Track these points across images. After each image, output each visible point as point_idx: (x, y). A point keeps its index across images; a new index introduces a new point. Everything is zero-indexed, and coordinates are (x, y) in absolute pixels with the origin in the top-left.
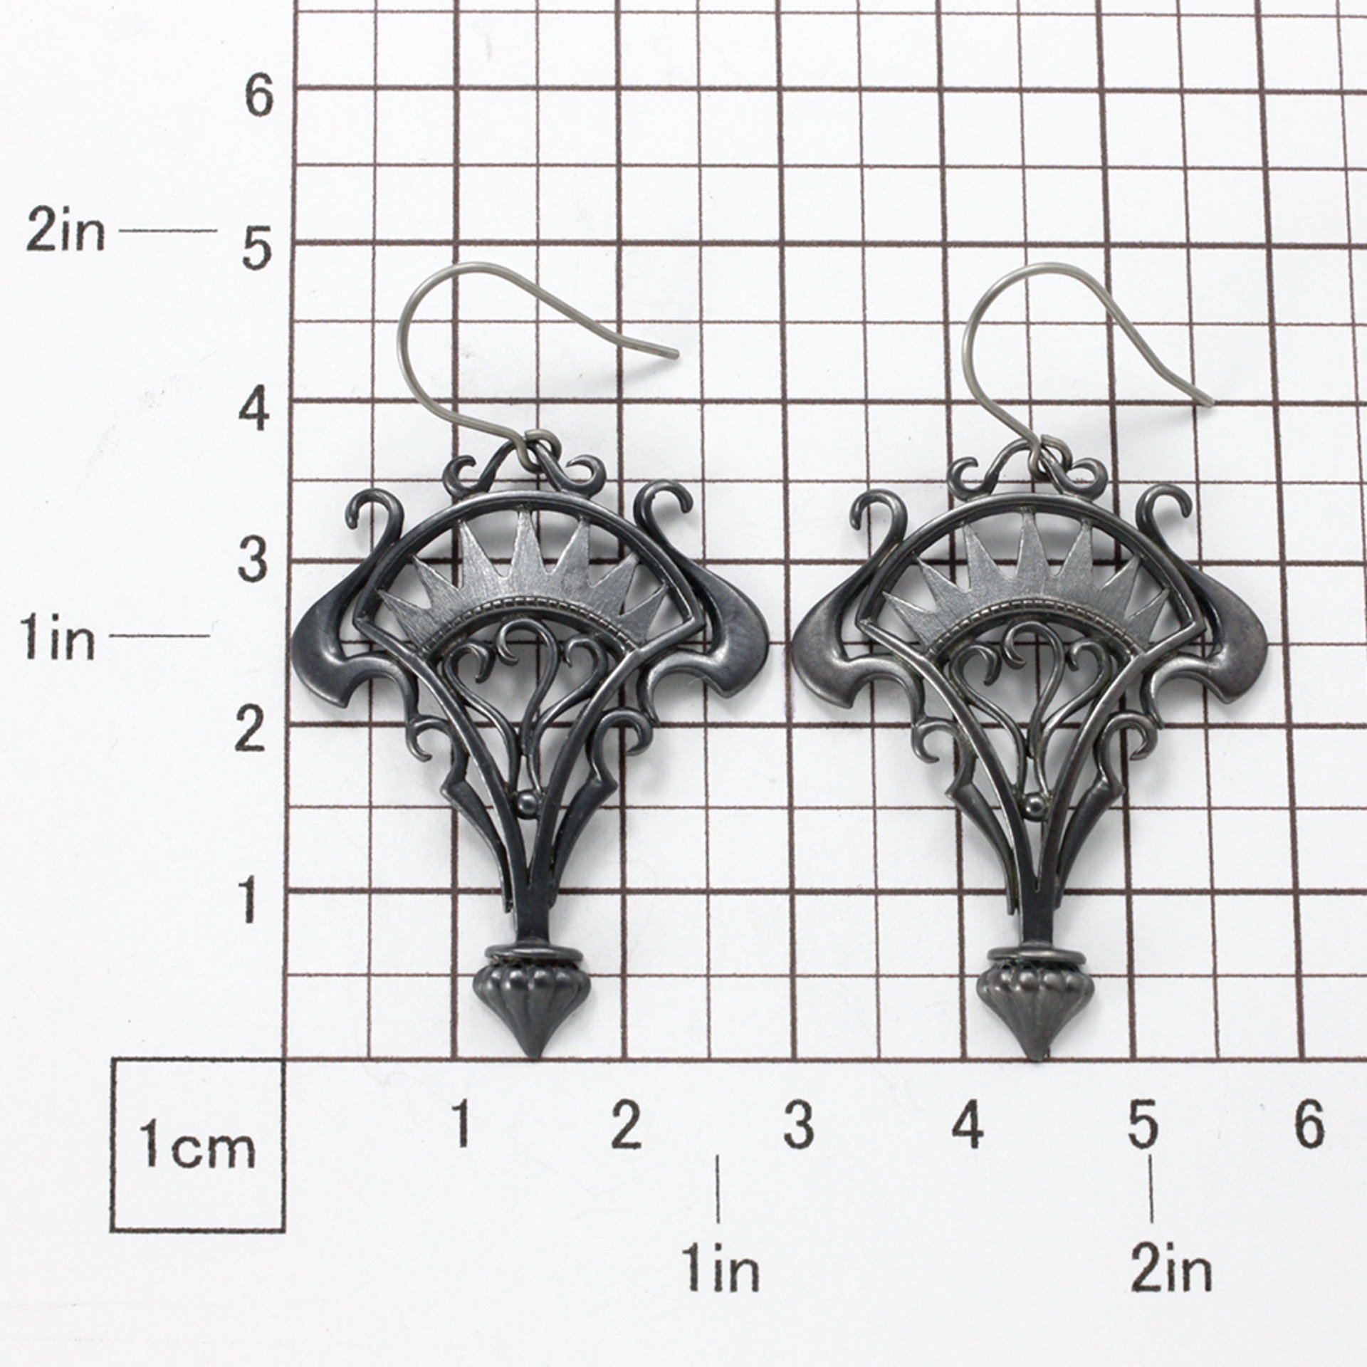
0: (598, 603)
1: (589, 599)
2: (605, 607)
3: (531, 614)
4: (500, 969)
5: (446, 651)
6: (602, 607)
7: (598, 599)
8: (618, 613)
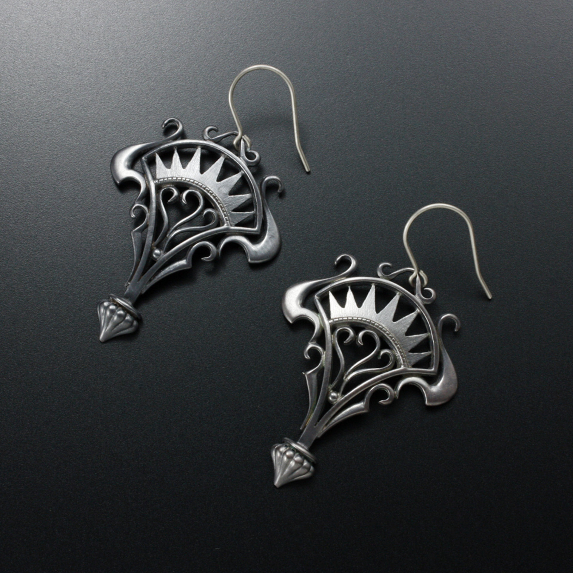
0: (226, 202)
1: (224, 199)
2: (228, 205)
3: (202, 192)
4: (109, 302)
5: (165, 186)
6: (227, 205)
7: (228, 201)
8: (231, 210)
